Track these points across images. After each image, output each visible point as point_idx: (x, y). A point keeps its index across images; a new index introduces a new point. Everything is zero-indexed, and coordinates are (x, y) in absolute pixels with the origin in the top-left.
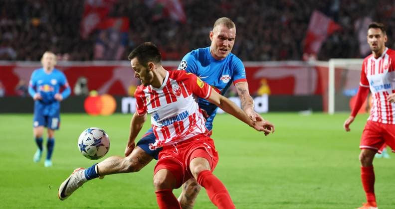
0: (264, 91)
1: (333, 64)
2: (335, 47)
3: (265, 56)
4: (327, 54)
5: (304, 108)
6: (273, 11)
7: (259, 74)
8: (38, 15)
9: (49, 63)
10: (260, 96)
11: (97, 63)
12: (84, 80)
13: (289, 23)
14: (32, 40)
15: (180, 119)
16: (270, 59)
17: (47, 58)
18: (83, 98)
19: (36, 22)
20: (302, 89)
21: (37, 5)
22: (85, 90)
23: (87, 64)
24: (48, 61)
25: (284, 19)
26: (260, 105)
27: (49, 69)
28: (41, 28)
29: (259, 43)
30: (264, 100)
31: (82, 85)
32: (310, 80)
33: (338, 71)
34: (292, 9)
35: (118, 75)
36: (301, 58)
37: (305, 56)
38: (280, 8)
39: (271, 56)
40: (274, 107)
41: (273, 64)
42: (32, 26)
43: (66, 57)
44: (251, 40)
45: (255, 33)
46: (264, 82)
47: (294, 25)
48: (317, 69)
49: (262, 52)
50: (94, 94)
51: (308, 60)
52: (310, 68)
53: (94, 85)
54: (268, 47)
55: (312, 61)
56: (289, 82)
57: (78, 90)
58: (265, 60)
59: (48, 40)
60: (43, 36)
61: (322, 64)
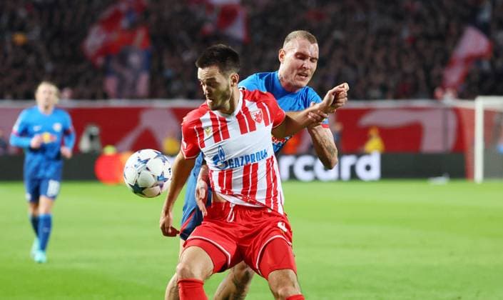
0: (374, 146)
1: (481, 104)
2: (484, 77)
3: (376, 93)
4: (471, 89)
5: (436, 173)
6: (387, 22)
7: (366, 120)
8: (22, 29)
9: (47, 100)
10: (368, 154)
11: (115, 103)
12: (94, 130)
13: (413, 40)
14: (16, 65)
15: (256, 160)
16: (384, 97)
17: (45, 92)
18: (94, 156)
19: (20, 38)
20: (433, 142)
21: (22, 13)
22: (97, 145)
23: (100, 104)
24: (46, 95)
25: (406, 34)
26: (368, 168)
27: (47, 107)
28: (27, 48)
29: (367, 71)
30: (374, 160)
31: (92, 138)
32: (445, 130)
33: (488, 114)
34: (418, 18)
35: (147, 121)
36: (432, 96)
37: (438, 92)
38: (398, 17)
39: (385, 93)
40: (390, 171)
41: (389, 104)
42: (14, 45)
43: (67, 93)
44: (354, 67)
45: (361, 55)
46: (373, 133)
47: (421, 44)
48: (457, 111)
49: (370, 85)
50: (110, 151)
51: (442, 98)
52: (446, 109)
53: (110, 137)
54: (379, 78)
55: (449, 100)
56: (413, 133)
57: (85, 145)
58: (375, 99)
59: (40, 67)
60: (31, 60)
61: (464, 104)
